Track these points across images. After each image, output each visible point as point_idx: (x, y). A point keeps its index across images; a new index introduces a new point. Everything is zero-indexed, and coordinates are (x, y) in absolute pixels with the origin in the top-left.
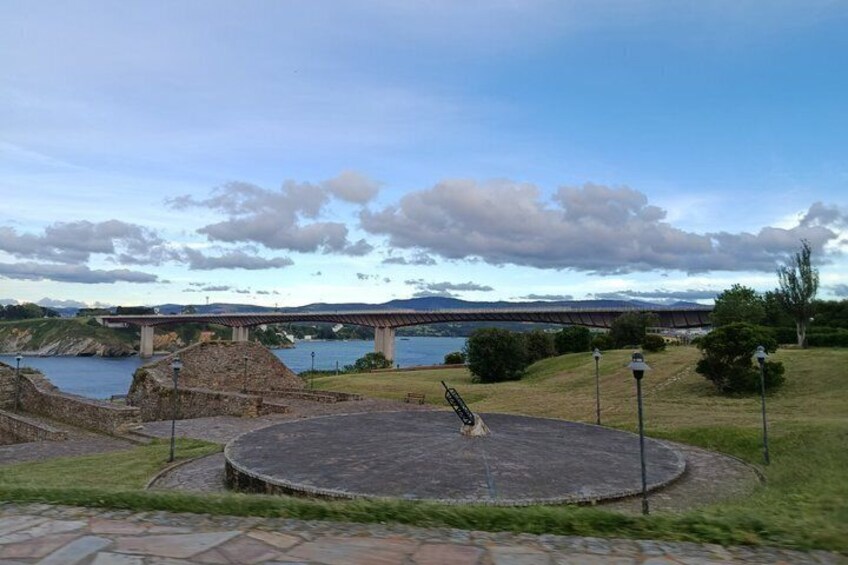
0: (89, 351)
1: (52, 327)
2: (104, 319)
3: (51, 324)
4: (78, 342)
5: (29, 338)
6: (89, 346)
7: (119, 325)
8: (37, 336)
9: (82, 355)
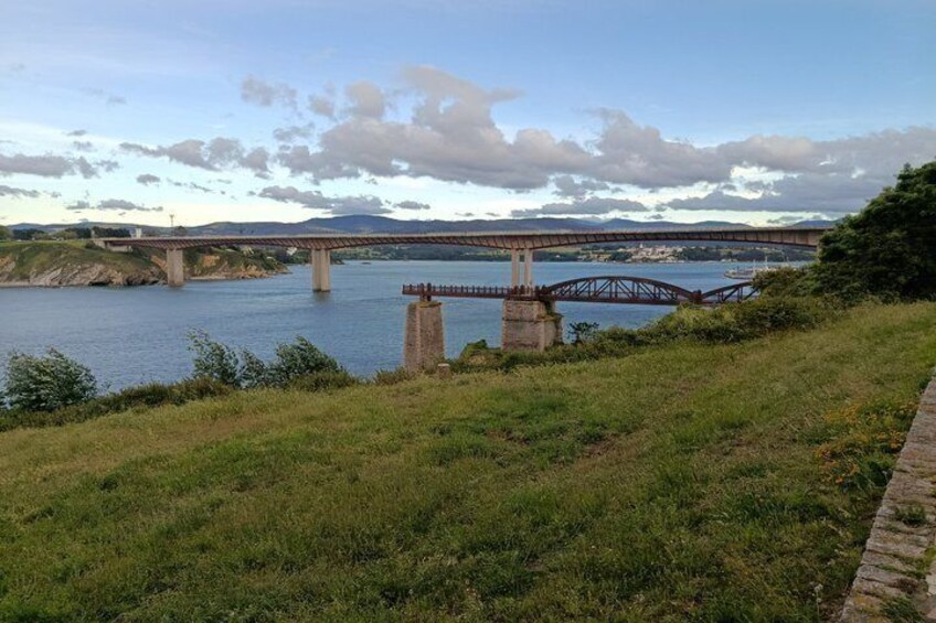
0: (101, 279)
1: (38, 253)
2: (106, 242)
3: (38, 249)
4: (84, 269)
5: (13, 265)
6: (101, 274)
7: (123, 249)
8: (21, 263)
9: (94, 284)
